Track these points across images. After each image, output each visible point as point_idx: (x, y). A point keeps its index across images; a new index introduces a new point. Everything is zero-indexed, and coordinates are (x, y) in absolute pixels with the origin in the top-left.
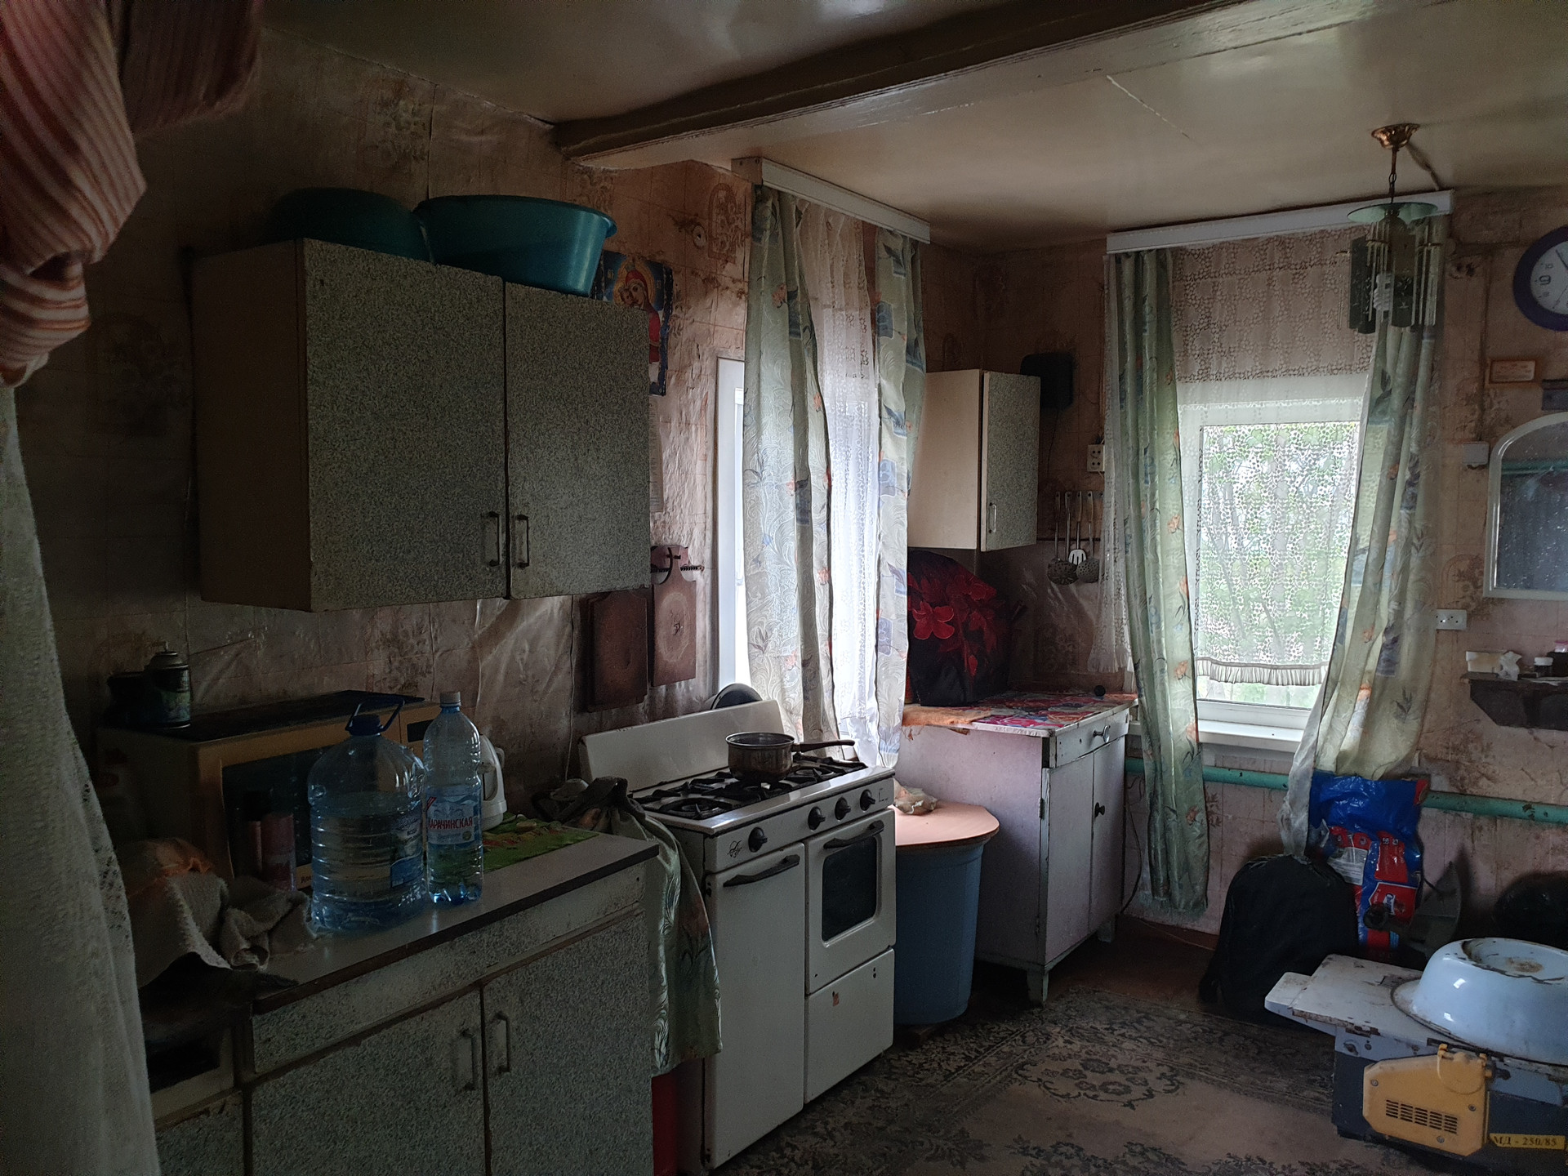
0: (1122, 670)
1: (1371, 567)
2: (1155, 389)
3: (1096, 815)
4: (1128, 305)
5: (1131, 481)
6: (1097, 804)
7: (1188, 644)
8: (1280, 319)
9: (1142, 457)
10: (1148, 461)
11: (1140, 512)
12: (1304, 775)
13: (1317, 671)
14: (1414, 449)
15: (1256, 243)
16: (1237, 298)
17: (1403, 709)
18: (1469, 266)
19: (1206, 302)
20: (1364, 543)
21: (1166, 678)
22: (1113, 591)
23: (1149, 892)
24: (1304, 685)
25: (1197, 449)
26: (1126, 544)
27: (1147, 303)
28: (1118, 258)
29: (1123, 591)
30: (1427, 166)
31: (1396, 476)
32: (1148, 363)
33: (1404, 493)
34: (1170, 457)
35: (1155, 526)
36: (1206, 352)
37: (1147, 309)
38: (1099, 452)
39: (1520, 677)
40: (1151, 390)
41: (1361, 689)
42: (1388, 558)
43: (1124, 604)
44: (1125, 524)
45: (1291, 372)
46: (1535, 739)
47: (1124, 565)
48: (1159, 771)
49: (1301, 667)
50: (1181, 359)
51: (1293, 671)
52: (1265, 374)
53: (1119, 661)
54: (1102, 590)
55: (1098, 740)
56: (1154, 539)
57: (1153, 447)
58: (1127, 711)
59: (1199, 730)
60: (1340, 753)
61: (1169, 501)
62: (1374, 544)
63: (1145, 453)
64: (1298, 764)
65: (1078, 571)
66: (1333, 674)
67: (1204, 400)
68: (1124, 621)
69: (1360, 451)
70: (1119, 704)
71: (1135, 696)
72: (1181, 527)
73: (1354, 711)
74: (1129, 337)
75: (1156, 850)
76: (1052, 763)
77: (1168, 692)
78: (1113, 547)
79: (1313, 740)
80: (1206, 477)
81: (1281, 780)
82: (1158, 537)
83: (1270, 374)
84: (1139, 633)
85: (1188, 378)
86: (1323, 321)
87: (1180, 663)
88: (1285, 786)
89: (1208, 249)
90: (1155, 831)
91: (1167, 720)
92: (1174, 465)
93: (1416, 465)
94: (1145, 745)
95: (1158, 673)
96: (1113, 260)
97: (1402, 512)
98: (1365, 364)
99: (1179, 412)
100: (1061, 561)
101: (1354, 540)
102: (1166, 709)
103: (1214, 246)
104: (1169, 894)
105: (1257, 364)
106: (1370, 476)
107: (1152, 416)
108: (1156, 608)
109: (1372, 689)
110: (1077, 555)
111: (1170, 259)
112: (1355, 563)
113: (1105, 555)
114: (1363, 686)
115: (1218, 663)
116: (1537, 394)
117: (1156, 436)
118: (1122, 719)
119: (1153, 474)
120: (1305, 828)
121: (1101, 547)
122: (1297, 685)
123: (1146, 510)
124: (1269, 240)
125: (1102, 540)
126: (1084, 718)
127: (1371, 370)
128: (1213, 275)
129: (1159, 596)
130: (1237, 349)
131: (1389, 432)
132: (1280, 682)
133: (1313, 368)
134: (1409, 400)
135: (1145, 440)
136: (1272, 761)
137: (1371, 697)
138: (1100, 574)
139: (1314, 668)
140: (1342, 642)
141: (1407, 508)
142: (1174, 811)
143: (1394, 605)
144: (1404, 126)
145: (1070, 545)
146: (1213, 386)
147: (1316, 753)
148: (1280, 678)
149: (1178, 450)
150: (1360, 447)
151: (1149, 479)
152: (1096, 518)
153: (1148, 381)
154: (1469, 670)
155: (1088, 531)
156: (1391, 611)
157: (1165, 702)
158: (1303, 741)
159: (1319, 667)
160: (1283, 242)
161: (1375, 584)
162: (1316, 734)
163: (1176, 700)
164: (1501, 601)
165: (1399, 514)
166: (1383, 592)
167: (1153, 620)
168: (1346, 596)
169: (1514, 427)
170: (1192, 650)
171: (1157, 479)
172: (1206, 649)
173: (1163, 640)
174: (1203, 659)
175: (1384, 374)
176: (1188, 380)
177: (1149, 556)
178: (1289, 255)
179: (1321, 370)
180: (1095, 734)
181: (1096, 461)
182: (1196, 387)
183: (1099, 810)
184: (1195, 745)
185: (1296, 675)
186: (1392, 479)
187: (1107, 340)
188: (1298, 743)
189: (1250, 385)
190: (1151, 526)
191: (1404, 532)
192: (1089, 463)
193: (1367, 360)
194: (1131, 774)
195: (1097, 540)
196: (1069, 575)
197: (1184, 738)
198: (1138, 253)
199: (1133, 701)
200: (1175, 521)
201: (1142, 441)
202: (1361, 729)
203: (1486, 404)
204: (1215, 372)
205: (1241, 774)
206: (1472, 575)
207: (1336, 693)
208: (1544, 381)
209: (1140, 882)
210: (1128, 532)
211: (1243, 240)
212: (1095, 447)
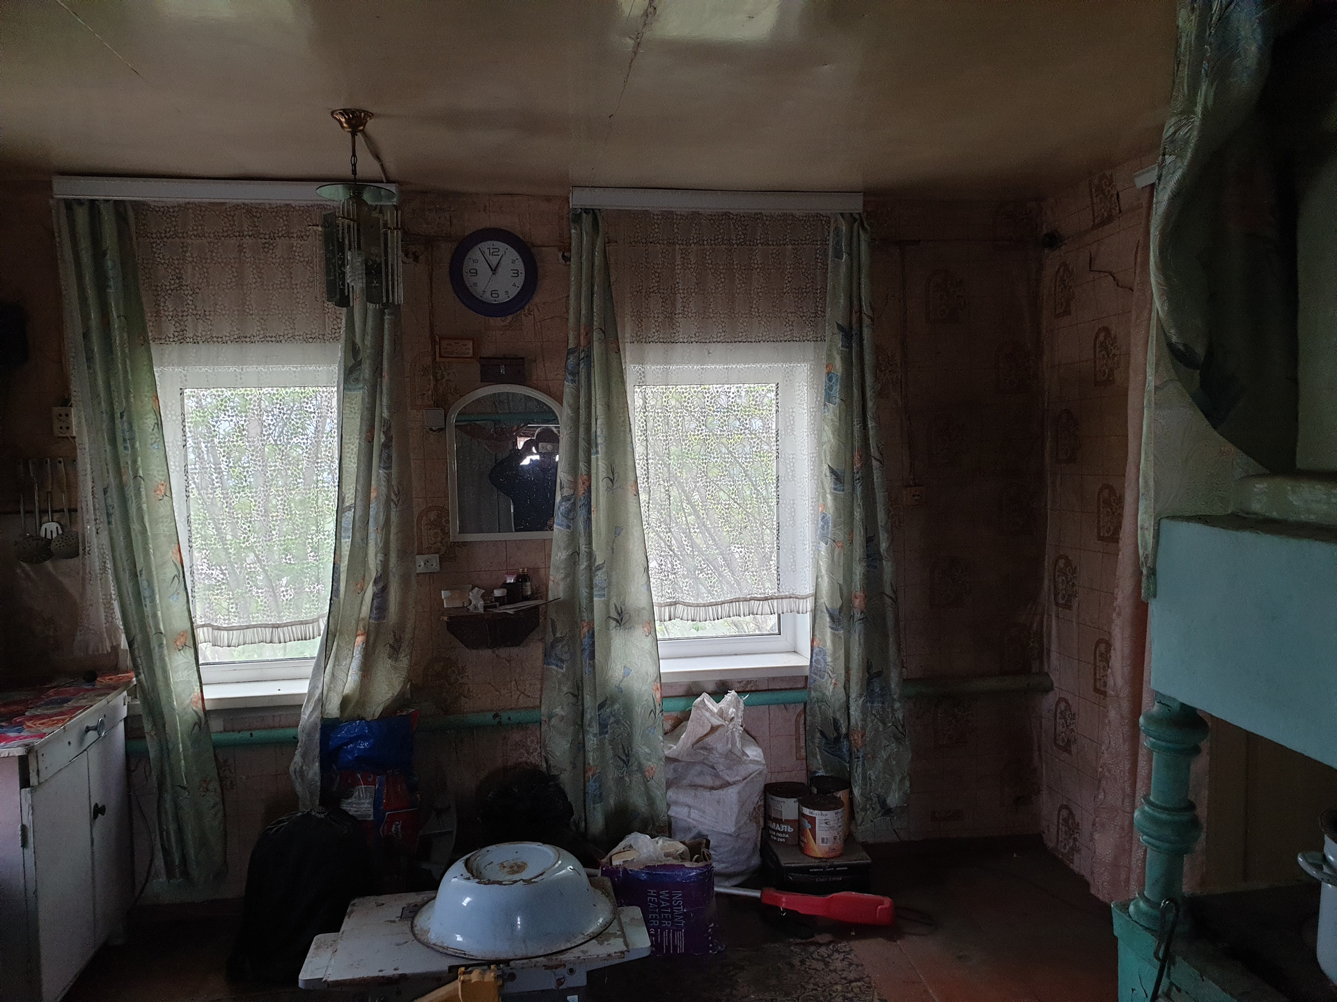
0: (115, 648)
1: (357, 524)
2: (127, 350)
3: (95, 817)
4: (86, 258)
5: (108, 448)
6: (96, 804)
7: (187, 614)
8: (254, 286)
9: (118, 421)
10: (126, 426)
11: (121, 480)
12: (314, 726)
13: (316, 624)
14: (386, 415)
15: (223, 208)
16: (209, 261)
17: (395, 651)
18: (414, 254)
19: (176, 262)
20: (349, 501)
21: (166, 652)
22: (97, 565)
23: (163, 879)
24: (306, 639)
25: (179, 413)
26: (109, 515)
27: (108, 257)
28: (69, 205)
29: (109, 565)
30: (377, 157)
31: (373, 439)
32: (117, 321)
33: (381, 455)
34: (150, 421)
35: (140, 495)
36: (180, 314)
37: (110, 264)
38: (67, 415)
39: (485, 608)
40: (123, 352)
41: (357, 636)
42: (371, 513)
43: (111, 578)
44: (105, 494)
45: (269, 339)
46: (497, 655)
47: (107, 538)
48: (165, 749)
49: (301, 623)
50: (153, 319)
51: (294, 627)
52: (243, 339)
53: (110, 638)
54: (84, 565)
55: (92, 735)
56: (140, 508)
57: (129, 411)
58: (125, 693)
59: (205, 697)
60: (343, 698)
61: (154, 467)
62: (358, 503)
63: (122, 417)
64: (306, 717)
65: (53, 546)
66: (332, 627)
67: (182, 362)
68: (114, 597)
69: (339, 416)
70: (115, 688)
71: (132, 674)
72: (168, 494)
73: (353, 657)
74: (90, 292)
75: (168, 833)
76: (34, 780)
77: (169, 666)
78: (93, 517)
79: (318, 692)
80: (190, 441)
81: (290, 732)
82: (144, 506)
83: (248, 339)
84: (132, 608)
85: (162, 339)
86: (295, 291)
87: (179, 634)
88: (295, 738)
89: (173, 207)
90: (166, 813)
91: (170, 697)
92: (156, 430)
93: (389, 428)
94: (147, 726)
95: (157, 648)
96: (62, 205)
97: (380, 471)
98: (337, 335)
99: (156, 375)
100: (31, 536)
101: (341, 499)
102: (167, 684)
103: (179, 206)
104: (185, 873)
105: (235, 329)
106: (350, 439)
107: (126, 377)
108: (148, 581)
109: (367, 634)
110: (51, 528)
111: (131, 214)
112: (343, 520)
113: (84, 528)
114: (359, 632)
115: (219, 629)
116: (475, 368)
117: (132, 400)
118: (121, 703)
119: (132, 439)
120: (318, 778)
121: (79, 519)
122: (298, 640)
123: (128, 477)
124: (236, 207)
125: (79, 510)
126: (71, 718)
127: (342, 341)
128: (181, 235)
129: (151, 569)
130: (212, 313)
131: (363, 399)
132: (282, 640)
133: (290, 336)
134: (377, 371)
135: (121, 403)
136: (280, 716)
137: (367, 642)
138: (81, 548)
139: (313, 622)
140: (337, 596)
141: (384, 468)
142: (184, 788)
143: (380, 557)
144: (361, 111)
145: (41, 518)
146: (191, 349)
147: (322, 702)
148: (282, 635)
149: (158, 414)
150: (338, 412)
151: (128, 445)
152: (71, 486)
153: (118, 342)
154: (445, 606)
155: (62, 500)
156: (379, 562)
157: (166, 679)
158: (309, 691)
159: (317, 620)
160: (250, 210)
161: (362, 540)
162: (320, 686)
163: (179, 670)
164: (464, 544)
165: (378, 473)
166: (370, 545)
167: (146, 593)
168: (337, 552)
169: (461, 396)
170: (191, 619)
171: (138, 444)
172: (205, 616)
173: (159, 613)
174: (203, 626)
175: (354, 344)
176: (163, 341)
177: (135, 527)
178: (257, 224)
179: (297, 337)
180: (88, 729)
181: (64, 426)
182: (172, 350)
183: (98, 811)
184: (201, 714)
185: (297, 630)
186: (370, 441)
187: (64, 293)
188: (305, 694)
189: (229, 350)
190: (135, 494)
191: (384, 489)
192: (56, 425)
193: (338, 331)
194: (134, 756)
195: (73, 510)
196: (43, 551)
197: (190, 710)
198: (92, 202)
199: (130, 681)
200: (162, 488)
201: (116, 405)
202: (360, 673)
203: (439, 376)
204: (191, 335)
205: (251, 735)
206: (440, 524)
207: (335, 643)
208: (481, 358)
209: (153, 870)
210: (109, 501)
211: (210, 203)
212: (62, 410)
